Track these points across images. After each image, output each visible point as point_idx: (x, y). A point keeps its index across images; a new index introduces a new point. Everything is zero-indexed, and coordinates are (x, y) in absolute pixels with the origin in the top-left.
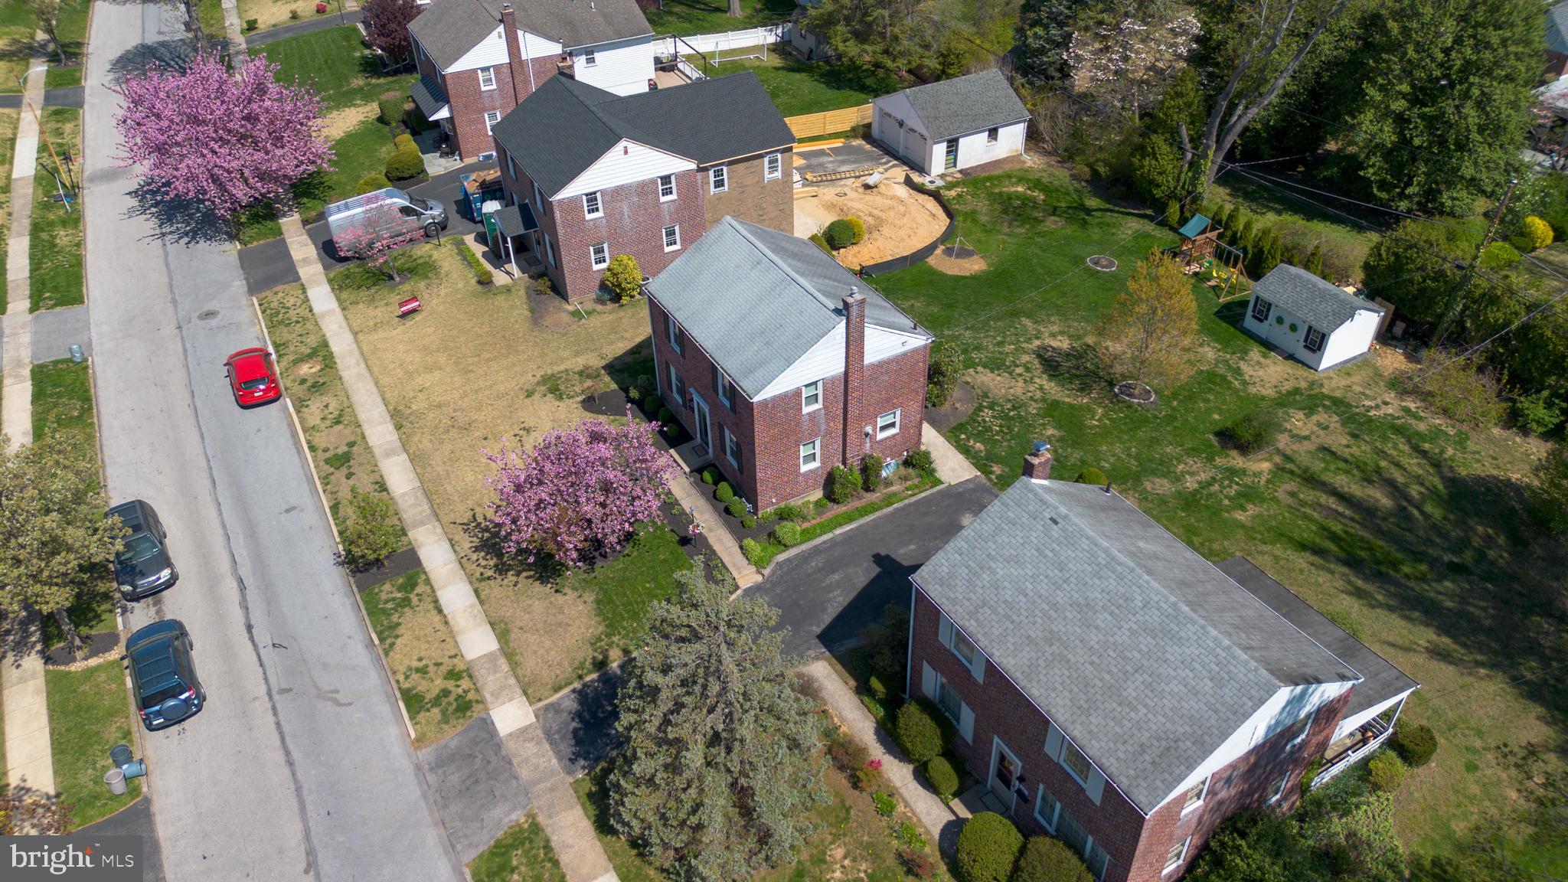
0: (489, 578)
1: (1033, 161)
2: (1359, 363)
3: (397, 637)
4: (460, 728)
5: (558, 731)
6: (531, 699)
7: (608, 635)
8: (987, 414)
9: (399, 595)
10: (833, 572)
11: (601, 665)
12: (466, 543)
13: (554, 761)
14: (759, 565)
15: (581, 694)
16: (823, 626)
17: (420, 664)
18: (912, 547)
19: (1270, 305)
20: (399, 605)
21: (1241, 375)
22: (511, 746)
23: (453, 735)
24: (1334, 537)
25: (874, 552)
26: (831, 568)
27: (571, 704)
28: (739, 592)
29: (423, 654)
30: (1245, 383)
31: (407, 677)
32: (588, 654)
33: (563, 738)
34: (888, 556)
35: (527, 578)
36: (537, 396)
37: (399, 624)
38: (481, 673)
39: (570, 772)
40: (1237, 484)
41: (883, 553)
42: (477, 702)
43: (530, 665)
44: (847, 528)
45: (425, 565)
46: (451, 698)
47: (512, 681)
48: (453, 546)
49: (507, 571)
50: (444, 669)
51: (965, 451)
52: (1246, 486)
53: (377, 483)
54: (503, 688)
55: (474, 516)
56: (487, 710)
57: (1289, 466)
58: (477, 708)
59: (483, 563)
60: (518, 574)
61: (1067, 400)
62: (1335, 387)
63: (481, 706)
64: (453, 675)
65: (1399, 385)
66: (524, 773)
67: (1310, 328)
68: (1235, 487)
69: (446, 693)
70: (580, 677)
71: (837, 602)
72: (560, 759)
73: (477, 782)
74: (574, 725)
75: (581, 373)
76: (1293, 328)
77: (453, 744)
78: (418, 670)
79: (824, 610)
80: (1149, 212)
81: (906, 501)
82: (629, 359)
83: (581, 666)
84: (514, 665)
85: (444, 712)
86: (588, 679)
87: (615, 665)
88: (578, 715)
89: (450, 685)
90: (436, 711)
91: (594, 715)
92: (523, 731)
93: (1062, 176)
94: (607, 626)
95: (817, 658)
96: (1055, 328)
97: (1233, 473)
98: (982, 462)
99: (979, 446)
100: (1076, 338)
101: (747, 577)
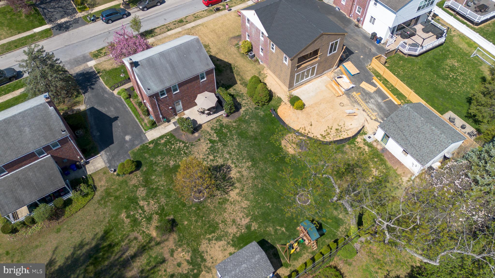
4: (91, 57)
7: (105, 72)
8: (182, 145)
10: (114, 108)
14: (118, 93)
15: (93, 72)
16: (96, 108)
18: (120, 124)
21: (216, 240)
22: (84, 65)
24: (111, 246)
25: (119, 117)
26: (116, 108)
27: (91, 71)
28: (112, 91)
30: (210, 240)
34: (117, 119)
38: (105, 57)
40: (142, 219)
41: (118, 119)
42: (97, 58)
43: (104, 63)
44: (130, 110)
46: (99, 54)
47: (101, 62)
50: (108, 51)
51: (161, 137)
52: (140, 223)
53: (171, 29)
56: (95, 60)
57: (153, 243)
64: (106, 53)
66: (76, 68)
68: (141, 218)
71: (103, 110)
73: (77, 62)
74: (85, 72)
79: (101, 107)
81: (139, 123)
86: (96, 72)
87: (98, 75)
94: (108, 71)
95: (86, 107)
96: (245, 173)
97: (149, 219)
98: (155, 142)
99: (163, 141)
100: (239, 180)
101: (116, 92)
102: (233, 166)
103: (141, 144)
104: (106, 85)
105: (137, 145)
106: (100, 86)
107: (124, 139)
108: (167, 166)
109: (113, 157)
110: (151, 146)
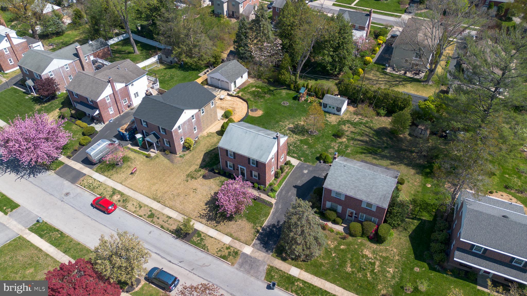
0: (217, 226)
1: (251, 81)
2: (347, 111)
3: (207, 247)
4: (239, 258)
5: (260, 248)
6: (249, 245)
7: (255, 225)
8: (291, 147)
9: (199, 238)
10: (289, 193)
11: (258, 232)
12: (204, 221)
13: (264, 254)
14: (274, 197)
15: (258, 239)
17: (218, 250)
19: (327, 104)
20: (201, 241)
21: (328, 121)
22: (253, 255)
23: (239, 260)
24: (365, 149)
25: (292, 186)
26: (288, 192)
27: (258, 242)
28: (274, 205)
29: (217, 247)
30: (330, 123)
31: (218, 254)
32: (253, 231)
33: (262, 249)
34: (296, 185)
35: (226, 222)
36: (190, 180)
37: (205, 245)
38: (233, 245)
39: (269, 254)
40: (343, 145)
41: (294, 185)
42: (238, 251)
43: (243, 239)
44: (284, 183)
45: (198, 229)
46: (232, 253)
47: (241, 243)
48: (201, 223)
49: (220, 222)
50: (225, 248)
51: (294, 157)
52: (345, 145)
53: (167, 217)
54: (241, 246)
55: (200, 214)
56: (241, 251)
57: (349, 138)
58: (239, 252)
59: (212, 223)
60: (223, 222)
61: (303, 138)
62: (345, 117)
63: (239, 251)
64: (228, 248)
65: (356, 113)
66: (260, 259)
67: (337, 107)
69: (230, 252)
70: (256, 236)
71: (294, 198)
72: (265, 253)
73: (252, 265)
74: (262, 245)
75: (195, 171)
76: (333, 108)
77: (240, 261)
78: (219, 251)
79: (293, 201)
80: (285, 87)
81: (291, 172)
82: (204, 163)
83: (254, 234)
84: (239, 241)
85: (233, 256)
86: (257, 235)
87: (261, 230)
88: (261, 243)
89: (229, 250)
90: (231, 257)
91: (264, 241)
92: (253, 251)
93: (260, 83)
94: (253, 223)
96: (288, 123)
97: (341, 143)
98: (298, 158)
99: (295, 155)
100: (293, 123)
101: (273, 201)
102: (287, 127)
103: (305, 163)
104: (269, 214)
105: (307, 165)
106: (272, 219)
107: (307, 173)
108: (308, 148)
109: (324, 170)
110: (302, 159)
